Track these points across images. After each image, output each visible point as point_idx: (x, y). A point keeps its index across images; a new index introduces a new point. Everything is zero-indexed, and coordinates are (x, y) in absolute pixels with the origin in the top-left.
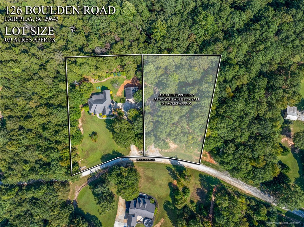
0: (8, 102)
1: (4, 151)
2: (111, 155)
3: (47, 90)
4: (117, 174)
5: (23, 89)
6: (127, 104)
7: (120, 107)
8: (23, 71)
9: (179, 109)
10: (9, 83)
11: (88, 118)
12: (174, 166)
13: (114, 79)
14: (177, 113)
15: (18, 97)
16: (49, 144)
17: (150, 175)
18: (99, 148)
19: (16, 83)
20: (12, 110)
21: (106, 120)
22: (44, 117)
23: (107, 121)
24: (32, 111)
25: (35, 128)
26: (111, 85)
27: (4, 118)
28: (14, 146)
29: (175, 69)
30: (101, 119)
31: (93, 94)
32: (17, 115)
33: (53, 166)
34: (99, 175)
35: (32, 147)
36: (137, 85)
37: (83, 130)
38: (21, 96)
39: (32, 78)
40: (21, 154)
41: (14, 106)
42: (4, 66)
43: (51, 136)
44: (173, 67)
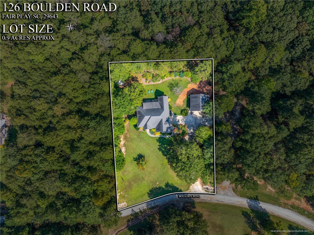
0: (23, 104)
1: (11, 176)
2: (163, 189)
3: (81, 91)
4: (177, 222)
5: (46, 86)
6: (190, 118)
7: (180, 121)
8: (47, 59)
9: (275, 133)
10: (25, 77)
11: (133, 134)
12: (253, 211)
13: (173, 80)
14: (272, 139)
15: (37, 97)
16: (79, 171)
17: (218, 222)
18: (146, 179)
19: (36, 76)
20: (27, 116)
21: (160, 138)
22: (75, 132)
23: (161, 140)
24: (56, 121)
25: (59, 146)
26: (168, 89)
27: (13, 126)
28: (26, 172)
29: (269, 72)
30: (151, 137)
31: (145, 100)
32: (34, 124)
33: (84, 206)
34: (145, 216)
35: (53, 174)
36: (205, 91)
37: (126, 151)
38: (41, 97)
39: (59, 70)
40: (36, 183)
41: (29, 110)
42: (20, 50)
43: (83, 160)
44: (266, 70)
